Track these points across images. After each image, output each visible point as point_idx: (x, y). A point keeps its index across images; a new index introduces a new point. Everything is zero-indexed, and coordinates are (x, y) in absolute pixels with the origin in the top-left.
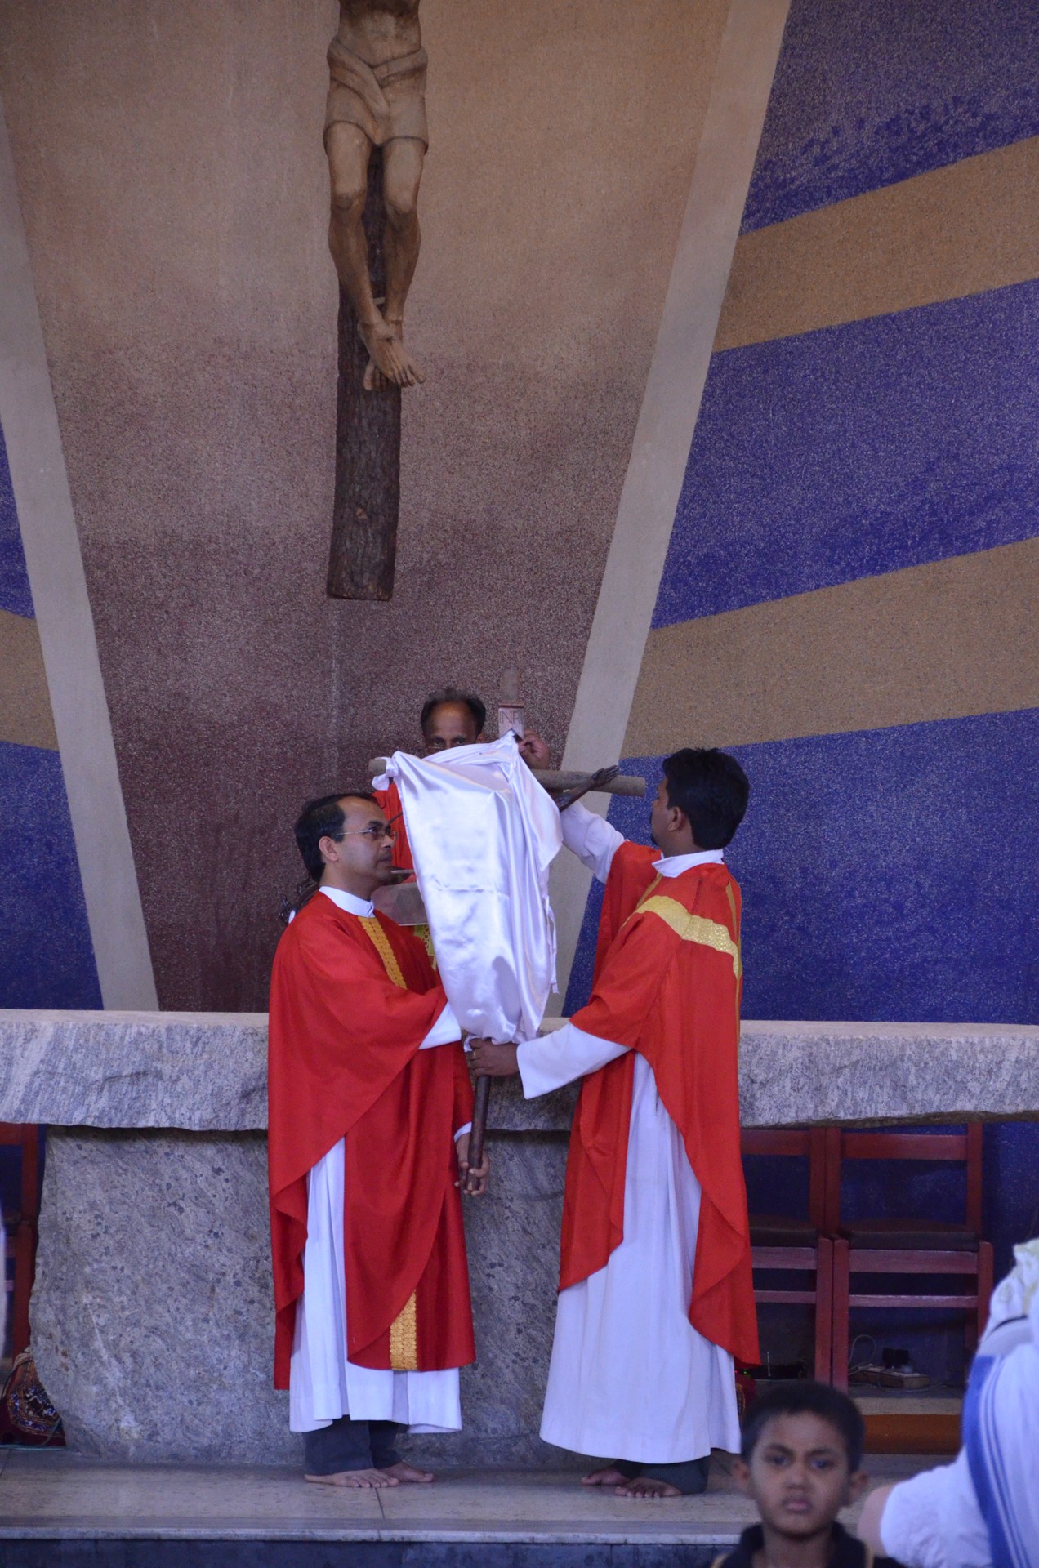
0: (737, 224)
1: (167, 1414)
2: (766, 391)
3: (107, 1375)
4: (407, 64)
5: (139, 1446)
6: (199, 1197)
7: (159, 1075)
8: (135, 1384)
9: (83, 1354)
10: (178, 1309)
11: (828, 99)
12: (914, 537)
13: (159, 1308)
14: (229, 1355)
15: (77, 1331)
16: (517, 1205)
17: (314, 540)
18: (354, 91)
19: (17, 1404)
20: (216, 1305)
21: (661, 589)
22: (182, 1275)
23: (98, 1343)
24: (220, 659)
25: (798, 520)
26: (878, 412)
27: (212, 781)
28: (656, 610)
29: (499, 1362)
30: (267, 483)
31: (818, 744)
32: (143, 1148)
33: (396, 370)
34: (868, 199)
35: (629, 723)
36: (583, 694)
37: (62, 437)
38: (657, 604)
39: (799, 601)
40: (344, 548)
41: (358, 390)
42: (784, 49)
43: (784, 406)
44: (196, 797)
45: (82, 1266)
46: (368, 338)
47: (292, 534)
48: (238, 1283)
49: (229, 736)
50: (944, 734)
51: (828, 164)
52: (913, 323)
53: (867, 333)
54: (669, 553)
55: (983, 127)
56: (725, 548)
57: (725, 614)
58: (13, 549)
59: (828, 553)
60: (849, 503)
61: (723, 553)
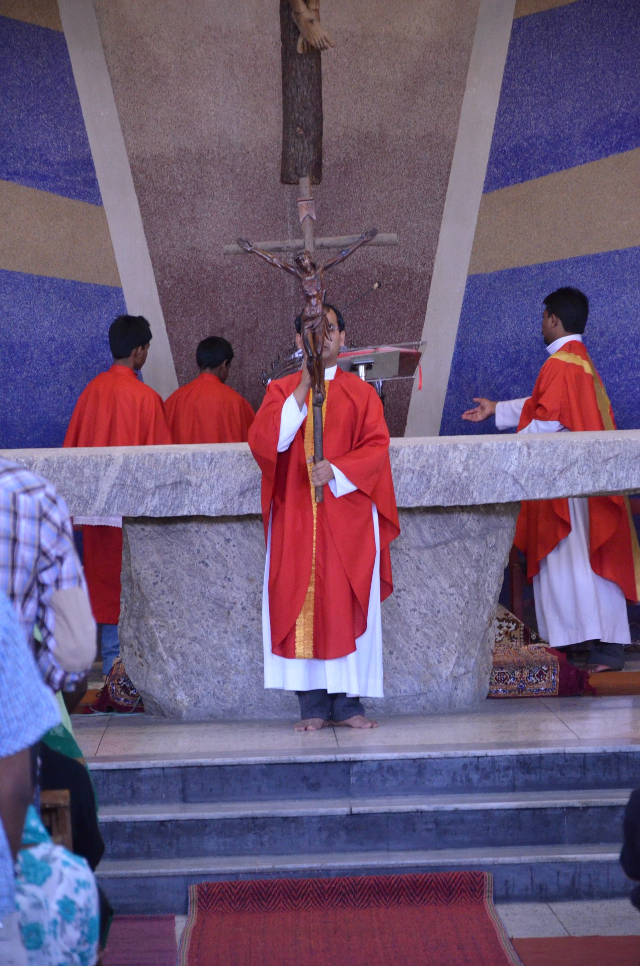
1: (205, 690)
2: (548, 41)
3: (167, 667)
5: (189, 711)
6: (217, 556)
7: (189, 483)
8: (184, 672)
9: (152, 656)
10: (208, 626)
13: (196, 626)
14: (241, 653)
15: (148, 642)
16: (412, 553)
17: (273, 149)
19: (114, 688)
20: (231, 623)
21: (488, 168)
22: (210, 605)
23: (161, 649)
24: (219, 226)
25: (571, 121)
26: (618, 51)
27: (217, 301)
28: (485, 182)
29: (405, 649)
30: (242, 115)
31: (589, 260)
32: (182, 529)
33: (317, 40)
35: (472, 252)
36: (442, 236)
37: (114, 92)
38: (486, 178)
39: (575, 171)
40: (290, 153)
41: (294, 53)
43: (559, 50)
44: (208, 311)
45: (148, 602)
46: (298, 21)
47: (259, 146)
48: (244, 609)
49: (226, 273)
54: (492, 146)
56: (527, 140)
57: (529, 182)
58: (88, 164)
59: (590, 140)
60: (602, 109)
61: (525, 144)
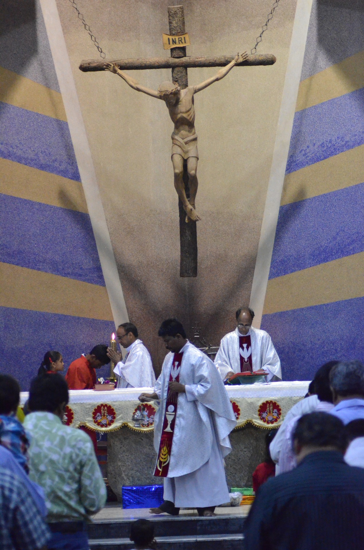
0: (285, 172)
3: (126, 483)
4: (192, 137)
9: (120, 478)
11: (306, 139)
12: (334, 252)
13: (138, 465)
15: (118, 472)
18: (179, 146)
21: (270, 269)
22: (144, 456)
25: (304, 249)
28: (269, 275)
30: (166, 247)
31: (313, 308)
33: (194, 217)
34: (317, 164)
35: (264, 305)
36: (252, 298)
37: (110, 238)
38: (270, 273)
39: (306, 271)
40: (184, 264)
42: (294, 126)
44: (151, 331)
45: (118, 455)
46: (186, 209)
47: (174, 260)
50: (345, 304)
51: (307, 155)
52: (331, 196)
53: (319, 199)
54: (272, 260)
55: (345, 144)
56: (286, 257)
59: (313, 257)
60: (317, 244)
61: (286, 259)
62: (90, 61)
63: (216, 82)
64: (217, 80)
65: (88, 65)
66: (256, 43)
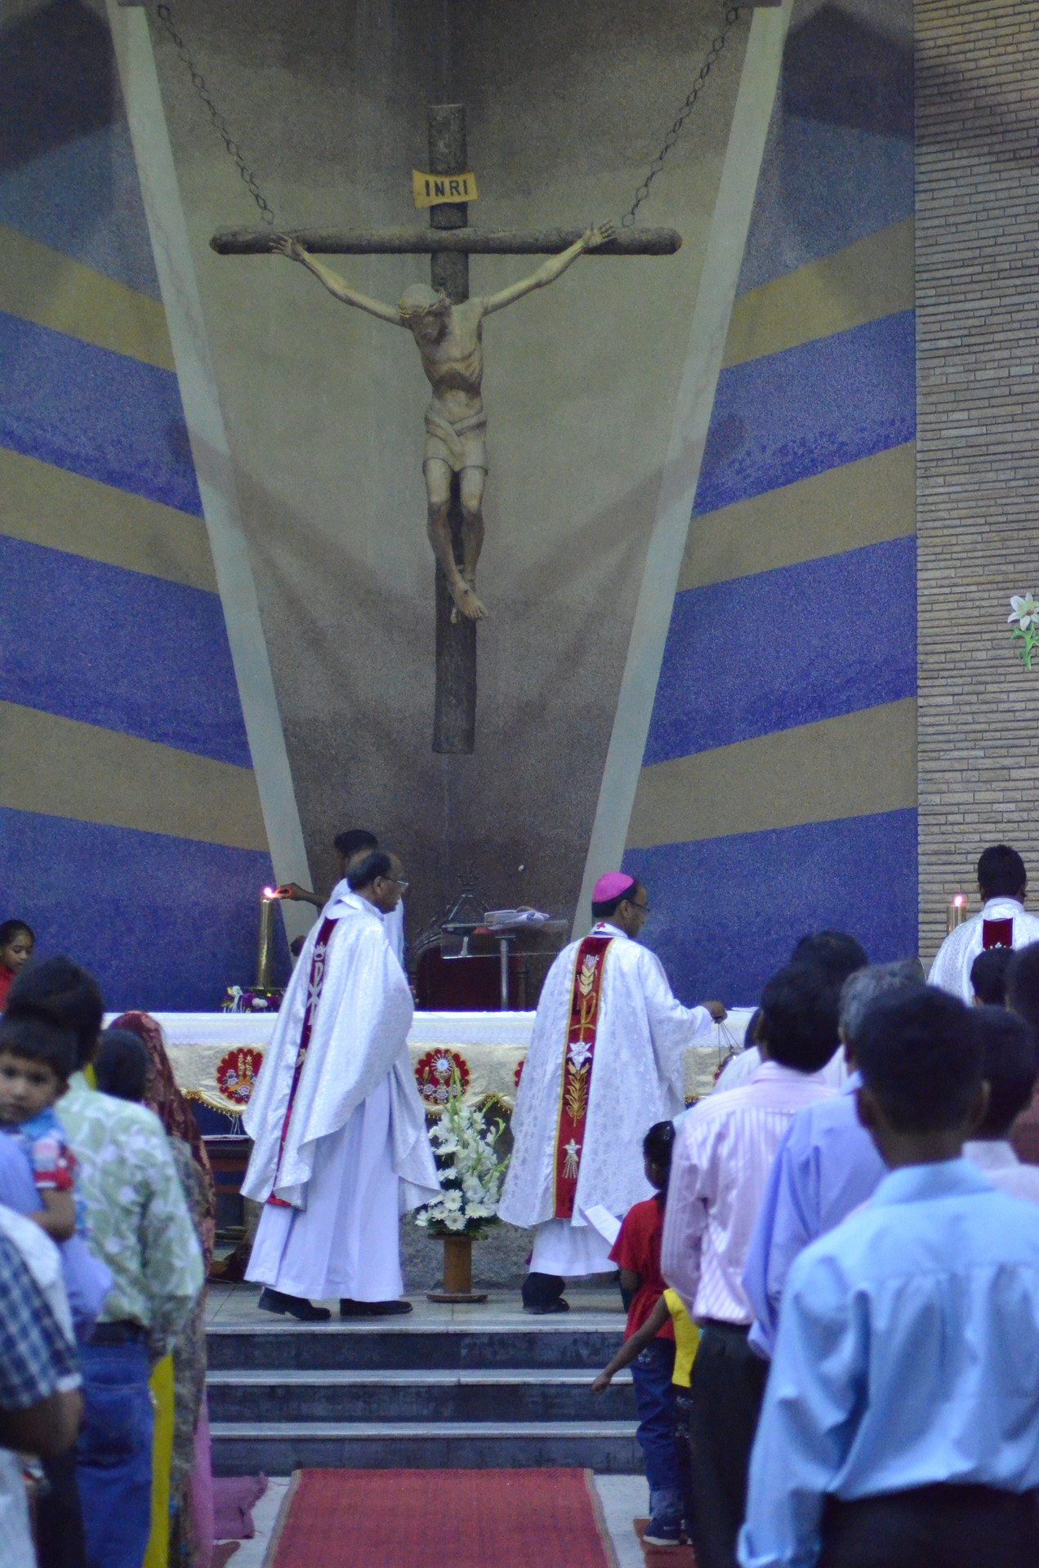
0: (691, 512)
2: (709, 616)
4: (473, 421)
11: (744, 434)
12: (803, 707)
18: (441, 439)
21: (647, 742)
24: (373, 792)
28: (644, 756)
30: (400, 680)
31: (746, 838)
33: (471, 612)
34: (770, 495)
35: (629, 827)
37: (269, 654)
38: (645, 752)
39: (733, 746)
40: (442, 721)
41: (448, 622)
43: (721, 625)
46: (453, 591)
50: (824, 830)
51: (744, 474)
52: (799, 573)
53: (770, 579)
54: (652, 720)
55: (838, 450)
58: (239, 726)
59: (750, 717)
60: (763, 687)
61: (686, 719)
62: (236, 229)
63: (537, 291)
64: (539, 285)
65: (230, 238)
66: (634, 202)
